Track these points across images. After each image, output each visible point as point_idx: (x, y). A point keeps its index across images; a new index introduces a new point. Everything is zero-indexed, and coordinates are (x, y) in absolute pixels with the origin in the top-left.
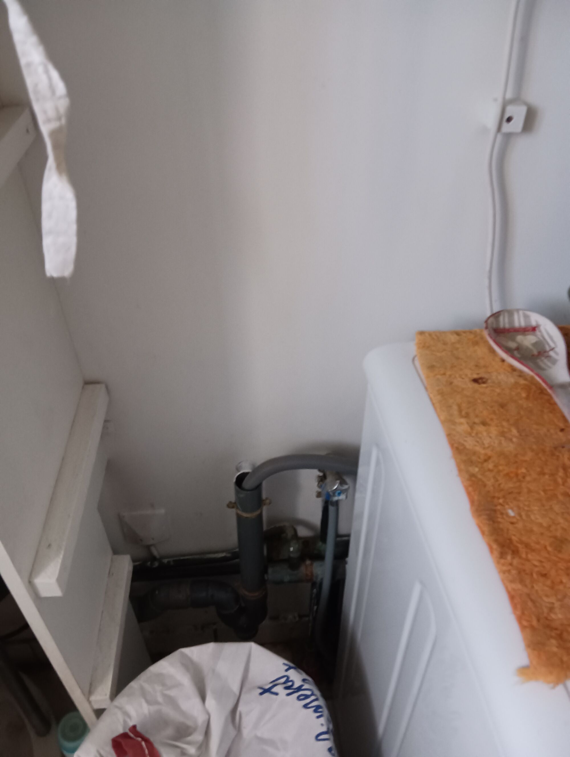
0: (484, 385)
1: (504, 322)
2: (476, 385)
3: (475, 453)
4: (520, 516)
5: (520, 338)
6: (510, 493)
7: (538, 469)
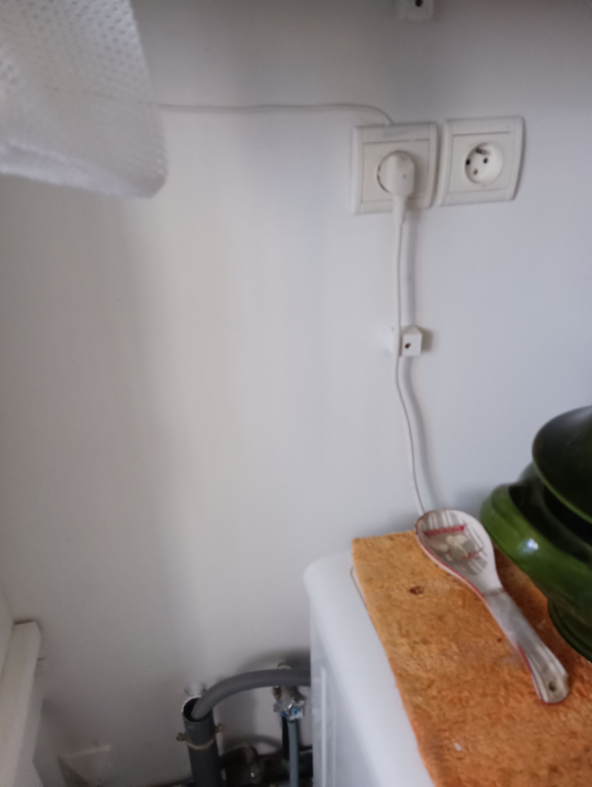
0: (421, 596)
1: (433, 523)
2: (413, 596)
3: (418, 679)
4: (467, 749)
5: (450, 539)
6: (456, 723)
7: (480, 691)
